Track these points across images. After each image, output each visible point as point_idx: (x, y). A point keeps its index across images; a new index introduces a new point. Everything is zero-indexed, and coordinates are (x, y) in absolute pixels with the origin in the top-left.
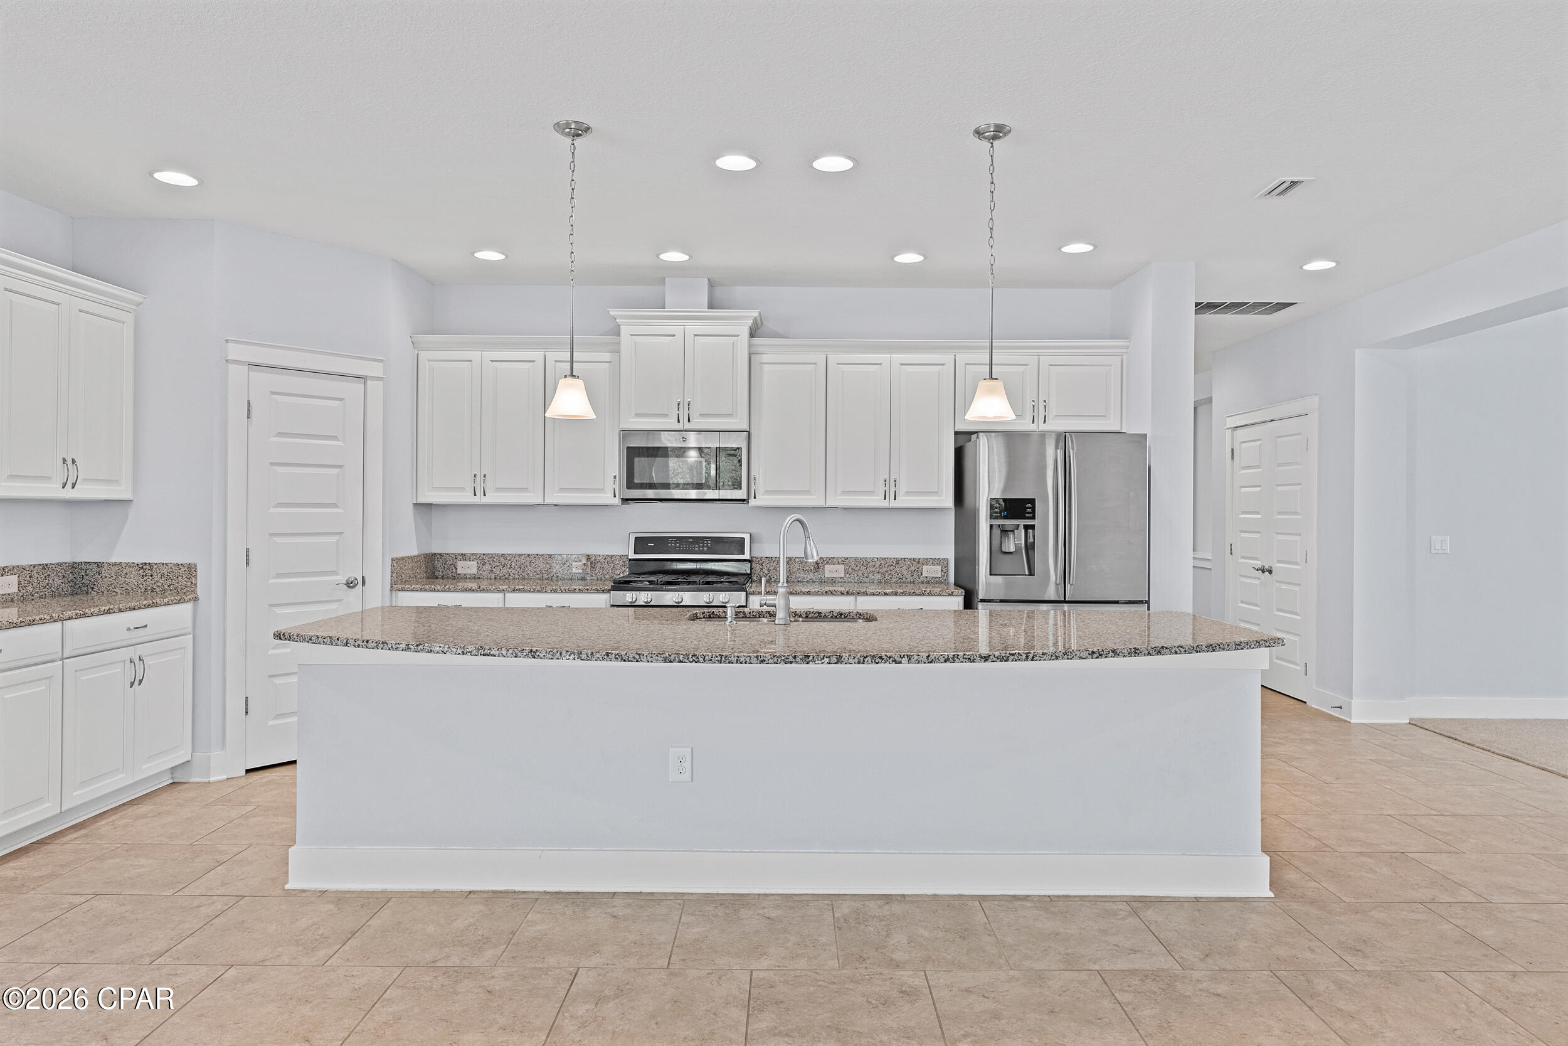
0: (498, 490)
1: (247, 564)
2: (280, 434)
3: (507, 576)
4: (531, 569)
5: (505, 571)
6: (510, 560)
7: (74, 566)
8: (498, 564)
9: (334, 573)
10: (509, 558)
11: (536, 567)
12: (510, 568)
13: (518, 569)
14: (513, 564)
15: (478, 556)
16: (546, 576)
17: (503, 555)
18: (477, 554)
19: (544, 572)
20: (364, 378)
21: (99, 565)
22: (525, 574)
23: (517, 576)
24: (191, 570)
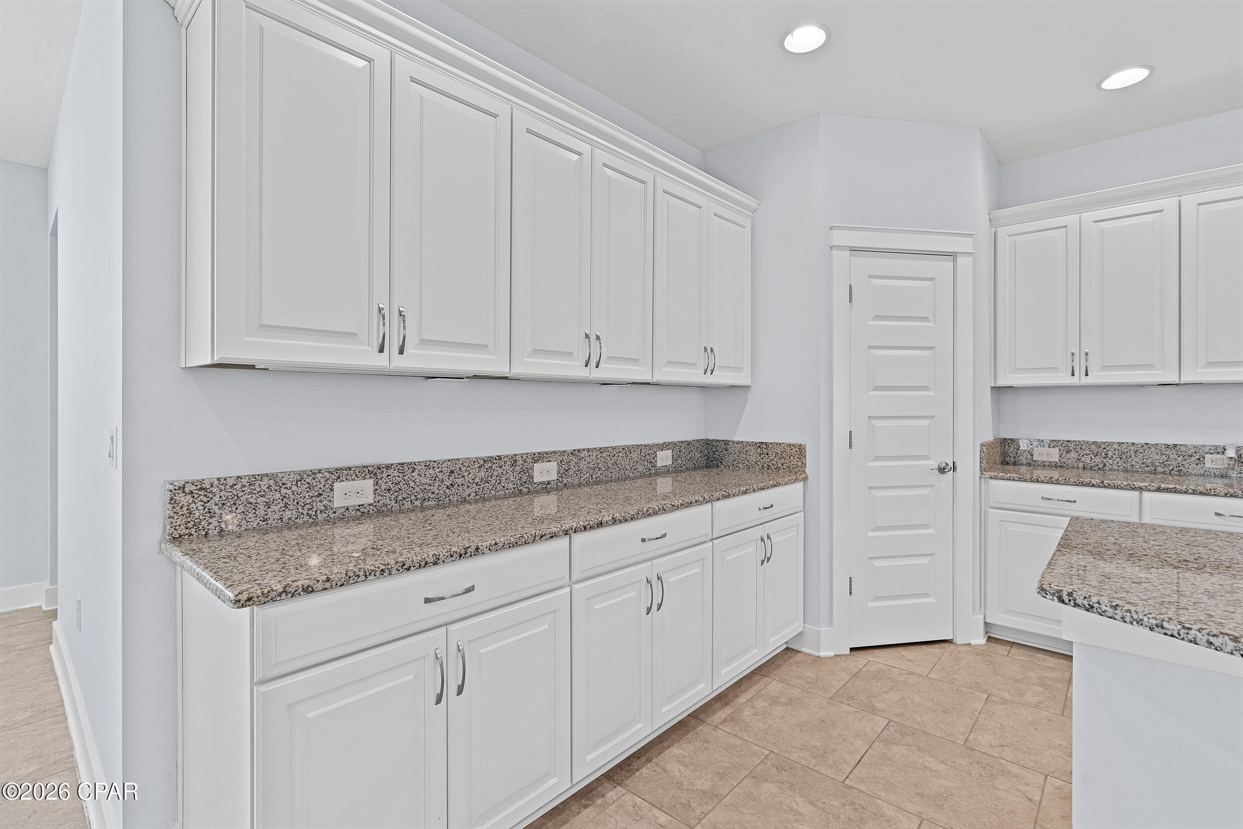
0: (1105, 368)
1: (850, 446)
2: (878, 318)
3: (1101, 466)
4: (1137, 459)
5: (1097, 460)
6: (1105, 448)
7: (708, 443)
8: (1088, 452)
9: (926, 457)
10: (1103, 446)
11: (1145, 457)
12: (1105, 458)
13: (1118, 459)
14: (1110, 453)
15: (1060, 443)
16: (1160, 469)
17: (1094, 443)
18: (1059, 441)
19: (1157, 464)
20: (953, 255)
21: (726, 442)
22: (1128, 465)
23: (1116, 467)
24: (801, 450)
